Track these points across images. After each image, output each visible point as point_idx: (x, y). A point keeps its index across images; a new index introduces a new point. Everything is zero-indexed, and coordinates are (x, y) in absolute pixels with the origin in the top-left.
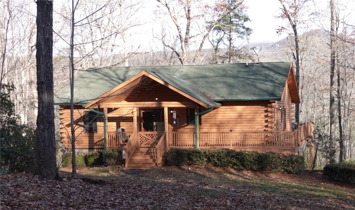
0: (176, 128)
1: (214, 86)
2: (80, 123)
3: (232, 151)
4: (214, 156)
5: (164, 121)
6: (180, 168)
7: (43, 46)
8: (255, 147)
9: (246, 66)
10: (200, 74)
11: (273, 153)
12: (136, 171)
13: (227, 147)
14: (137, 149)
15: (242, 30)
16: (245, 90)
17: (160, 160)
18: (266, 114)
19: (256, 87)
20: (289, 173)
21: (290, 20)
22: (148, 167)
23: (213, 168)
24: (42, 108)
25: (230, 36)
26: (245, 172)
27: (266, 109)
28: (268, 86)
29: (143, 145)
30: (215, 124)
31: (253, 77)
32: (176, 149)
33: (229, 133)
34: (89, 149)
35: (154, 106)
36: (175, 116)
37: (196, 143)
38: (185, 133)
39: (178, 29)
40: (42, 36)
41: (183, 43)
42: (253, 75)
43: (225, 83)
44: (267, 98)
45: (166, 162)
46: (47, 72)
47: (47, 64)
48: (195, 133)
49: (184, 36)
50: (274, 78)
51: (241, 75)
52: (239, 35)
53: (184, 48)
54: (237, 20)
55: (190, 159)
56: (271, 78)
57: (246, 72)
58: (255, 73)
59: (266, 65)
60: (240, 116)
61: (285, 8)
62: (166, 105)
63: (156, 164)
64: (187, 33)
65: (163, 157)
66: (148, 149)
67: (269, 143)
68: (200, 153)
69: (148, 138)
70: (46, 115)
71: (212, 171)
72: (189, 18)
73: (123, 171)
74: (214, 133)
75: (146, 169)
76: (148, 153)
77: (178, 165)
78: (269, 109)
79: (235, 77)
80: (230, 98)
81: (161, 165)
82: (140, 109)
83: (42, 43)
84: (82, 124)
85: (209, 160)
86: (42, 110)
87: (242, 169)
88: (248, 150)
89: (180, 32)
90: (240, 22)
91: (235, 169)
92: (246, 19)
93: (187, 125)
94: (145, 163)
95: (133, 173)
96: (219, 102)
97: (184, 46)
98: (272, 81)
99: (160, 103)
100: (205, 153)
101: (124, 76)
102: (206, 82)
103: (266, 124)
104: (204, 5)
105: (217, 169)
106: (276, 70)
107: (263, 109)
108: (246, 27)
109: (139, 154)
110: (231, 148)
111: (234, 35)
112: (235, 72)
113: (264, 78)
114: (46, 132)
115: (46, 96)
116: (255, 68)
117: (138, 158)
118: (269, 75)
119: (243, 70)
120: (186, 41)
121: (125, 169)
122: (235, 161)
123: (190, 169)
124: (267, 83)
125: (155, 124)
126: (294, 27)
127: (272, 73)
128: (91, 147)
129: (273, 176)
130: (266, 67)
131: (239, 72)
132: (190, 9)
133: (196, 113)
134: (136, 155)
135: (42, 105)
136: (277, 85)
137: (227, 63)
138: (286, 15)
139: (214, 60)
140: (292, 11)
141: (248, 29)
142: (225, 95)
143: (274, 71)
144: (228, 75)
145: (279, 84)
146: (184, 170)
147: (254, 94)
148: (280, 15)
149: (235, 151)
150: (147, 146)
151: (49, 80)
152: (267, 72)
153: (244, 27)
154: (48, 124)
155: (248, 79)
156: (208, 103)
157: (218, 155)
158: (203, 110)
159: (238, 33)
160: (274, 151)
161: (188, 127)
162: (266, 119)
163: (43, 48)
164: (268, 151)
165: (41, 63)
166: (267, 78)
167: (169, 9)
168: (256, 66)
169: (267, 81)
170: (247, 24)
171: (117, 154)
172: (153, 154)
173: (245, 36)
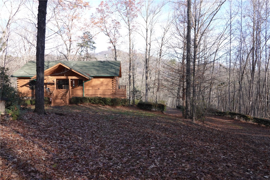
0: (73, 88)
1: (89, 70)
2: (27, 86)
3: (100, 98)
4: (92, 99)
5: (69, 85)
6: (77, 105)
7: (40, 49)
8: (109, 95)
9: (102, 62)
10: (82, 65)
11: (118, 98)
12: (58, 107)
13: (97, 96)
14: (56, 97)
15: (92, 47)
16: (103, 72)
17: (68, 102)
18: (112, 82)
19: (108, 70)
20: (124, 106)
21: (113, 44)
22: (63, 105)
23: (92, 105)
24: (39, 80)
25: (87, 49)
26: (106, 106)
27: (112, 80)
28: (113, 70)
29: (59, 95)
30: (91, 86)
31: (106, 67)
32: (75, 97)
33: (98, 90)
34: (32, 97)
35: (65, 78)
36: (74, 83)
37: (83, 94)
38: (78, 90)
39: (66, 46)
40: (40, 45)
41: (68, 52)
42: (105, 66)
43: (94, 69)
44: (113, 75)
45: (70, 102)
46: (42, 62)
47: (42, 58)
48: (83, 90)
49: (68, 49)
50: (114, 67)
51: (100, 65)
52: (90, 49)
53: (69, 54)
54: (90, 43)
55: (82, 101)
56: (113, 67)
57: (102, 64)
58: (106, 65)
59: (110, 62)
60: (102, 83)
61: (111, 39)
62: (70, 78)
63: (66, 103)
64: (70, 48)
65: (69, 100)
66: (61, 97)
67: (115, 94)
68: (86, 98)
69: (61, 92)
70: (41, 83)
71: (92, 106)
72: (70, 41)
73: (51, 107)
74: (90, 90)
75: (62, 105)
76: (62, 99)
77: (76, 104)
78: (114, 80)
79: (99, 67)
80: (98, 75)
81: (68, 104)
82: (57, 79)
83: (40, 48)
84: (28, 86)
85: (90, 101)
86: (39, 81)
87: (104, 105)
88: (107, 97)
89: (67, 47)
90: (91, 44)
91: (101, 105)
92: (94, 43)
93: (78, 86)
94: (62, 103)
95: (56, 108)
96: (93, 77)
97: (68, 53)
98: (114, 68)
99: (67, 77)
100: (88, 98)
101: (48, 65)
102: (86, 68)
103: (113, 86)
104: (78, 36)
105: (94, 105)
106: (115, 64)
107: (111, 80)
108: (94, 46)
109: (58, 99)
110: (99, 96)
111: (89, 49)
112: (98, 64)
113: (110, 67)
114: (41, 92)
115: (41, 74)
116: (106, 63)
117: (58, 101)
118: (112, 66)
119: (101, 63)
120: (69, 51)
121: (52, 106)
122: (101, 101)
123: (82, 105)
124: (112, 69)
125: (63, 86)
126: (115, 47)
127: (113, 65)
128: (33, 96)
129: (118, 108)
130: (110, 63)
131: (99, 64)
132: (71, 38)
133: (83, 81)
134: (56, 100)
135: (39, 78)
136: (116, 70)
137: (86, 60)
138: (111, 42)
139: (79, 59)
140: (114, 40)
141: (94, 47)
142: (95, 74)
143: (114, 64)
144: (95, 65)
145: (117, 69)
146: (79, 106)
147: (108, 74)
148: (109, 42)
149: (101, 97)
150: (61, 95)
151: (43, 66)
152: (111, 65)
153: (93, 46)
154: (41, 88)
155: (103, 67)
156: (89, 77)
157: (94, 99)
158: (86, 80)
159: (91, 48)
160: (117, 97)
161: (79, 87)
162: (113, 84)
163: (40, 50)
164: (115, 97)
165: (39, 58)
166: (112, 67)
167: (62, 37)
168: (106, 62)
169: (112, 68)
170: (94, 45)
171: (47, 99)
172: (64, 99)
173: (93, 50)
